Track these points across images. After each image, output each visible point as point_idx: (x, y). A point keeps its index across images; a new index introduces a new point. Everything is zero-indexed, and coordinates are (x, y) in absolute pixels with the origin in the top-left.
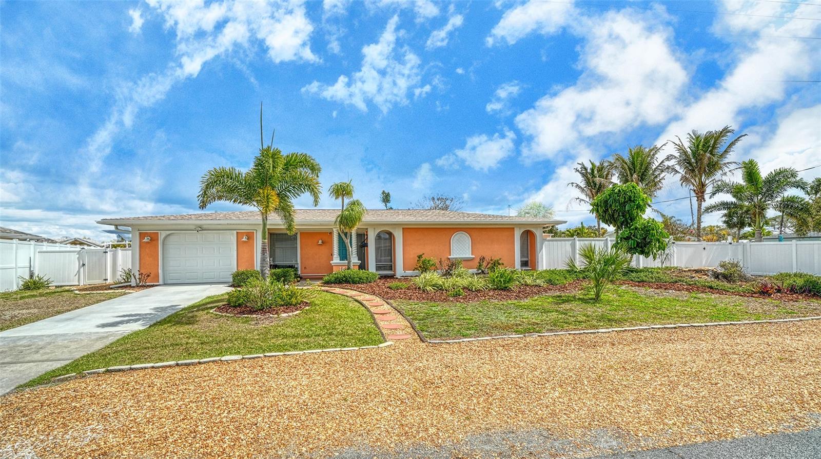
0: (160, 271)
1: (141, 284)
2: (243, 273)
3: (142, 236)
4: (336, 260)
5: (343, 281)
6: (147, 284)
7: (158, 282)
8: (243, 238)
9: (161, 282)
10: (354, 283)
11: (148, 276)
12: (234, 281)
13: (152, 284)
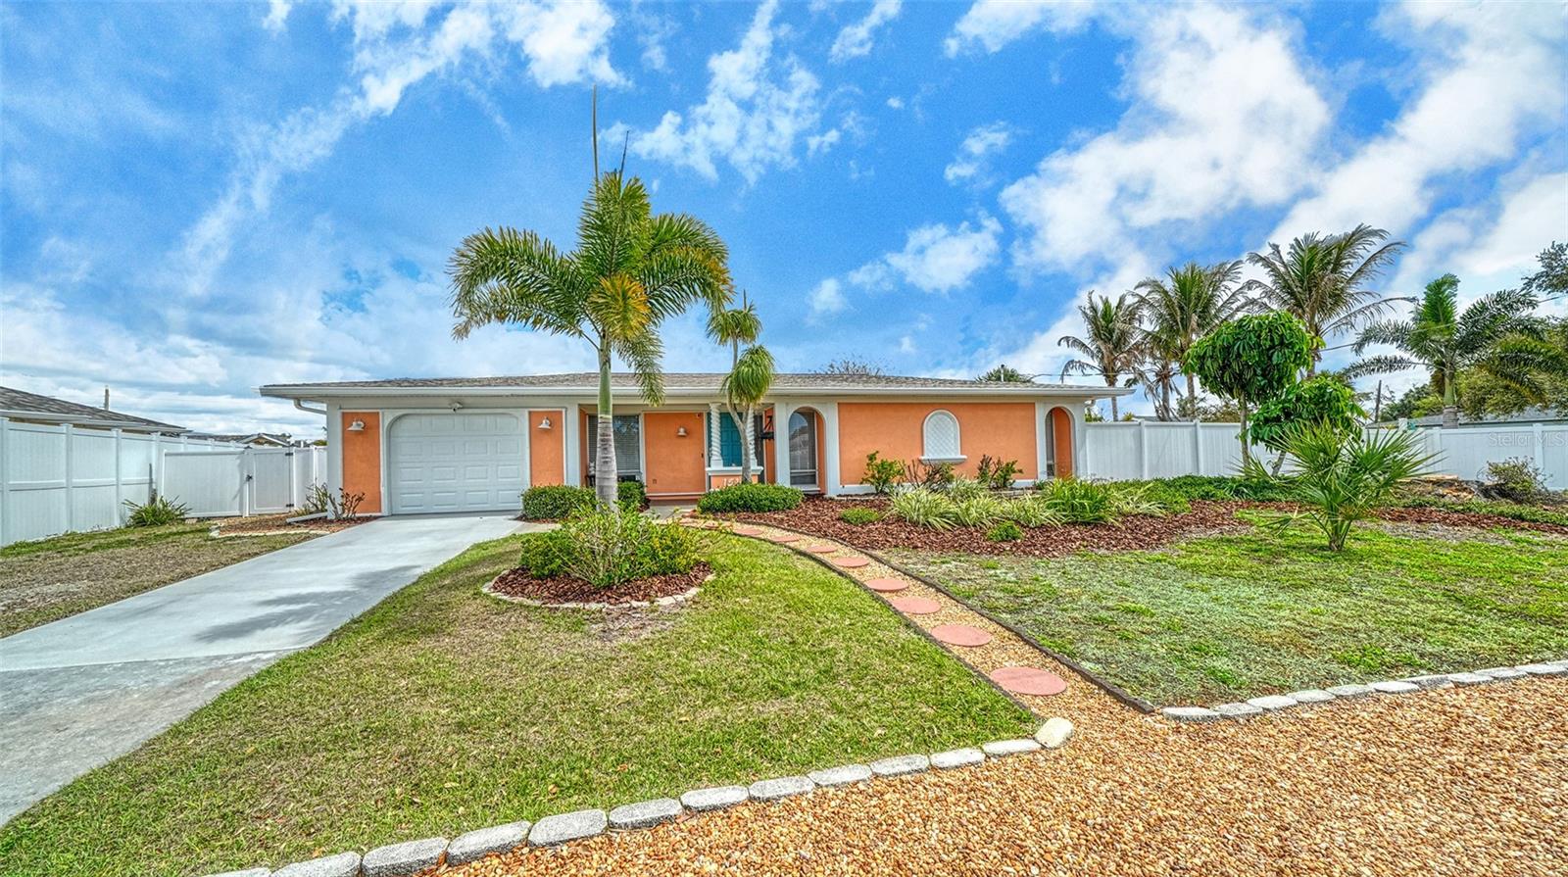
0: (383, 490)
1: (345, 516)
2: (544, 492)
3: (347, 418)
4: (716, 465)
5: (739, 506)
6: (357, 515)
7: (380, 511)
8: (542, 423)
9: (385, 511)
10: (760, 509)
11: (360, 499)
12: (526, 509)
13: (368, 515)
